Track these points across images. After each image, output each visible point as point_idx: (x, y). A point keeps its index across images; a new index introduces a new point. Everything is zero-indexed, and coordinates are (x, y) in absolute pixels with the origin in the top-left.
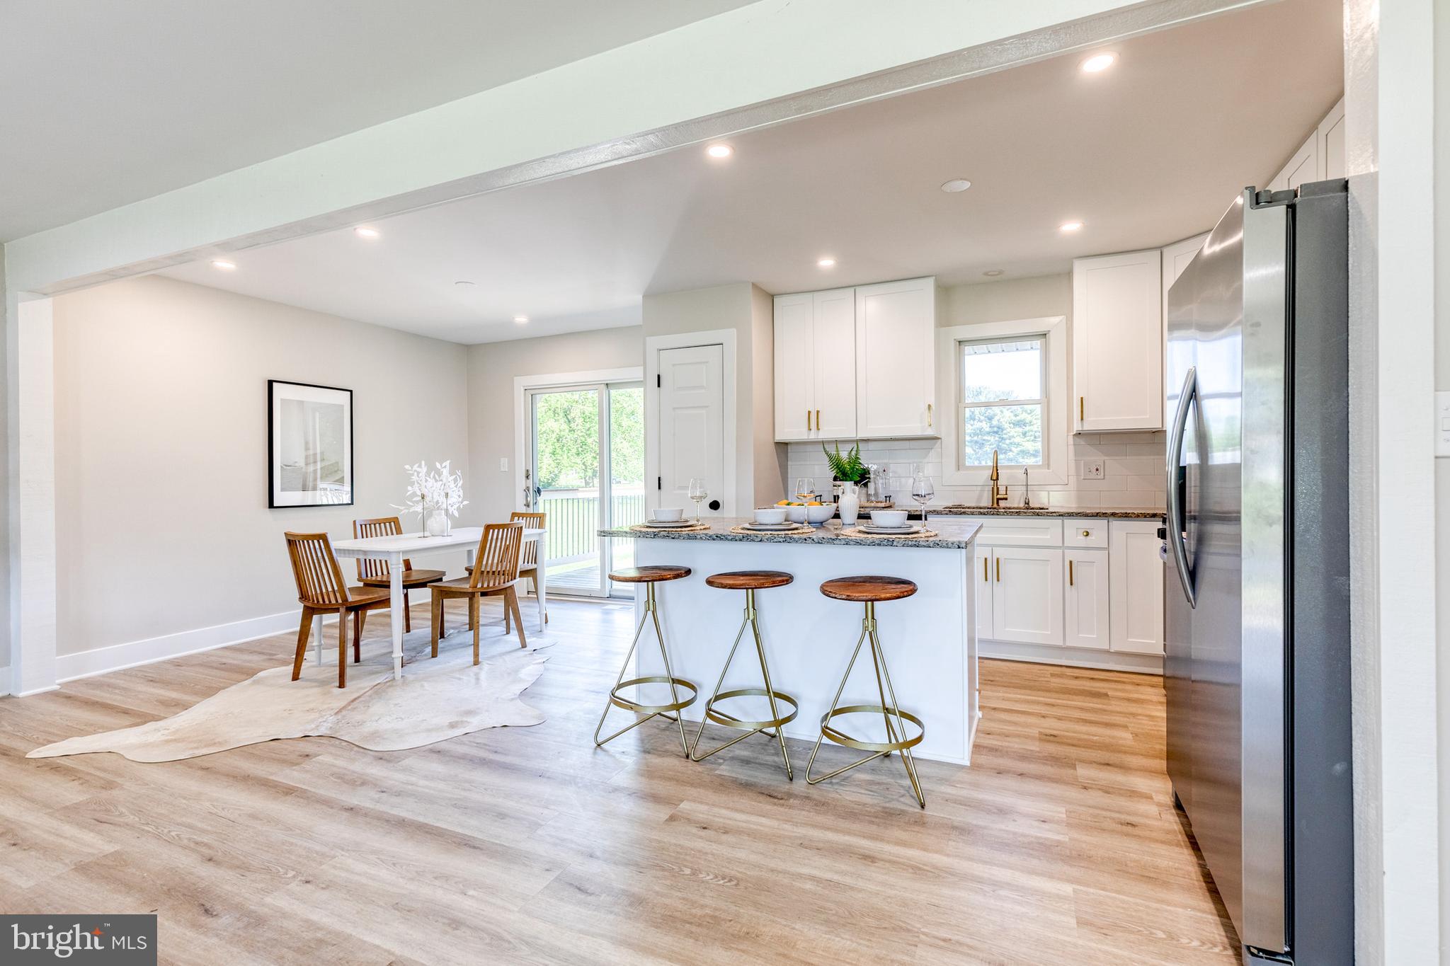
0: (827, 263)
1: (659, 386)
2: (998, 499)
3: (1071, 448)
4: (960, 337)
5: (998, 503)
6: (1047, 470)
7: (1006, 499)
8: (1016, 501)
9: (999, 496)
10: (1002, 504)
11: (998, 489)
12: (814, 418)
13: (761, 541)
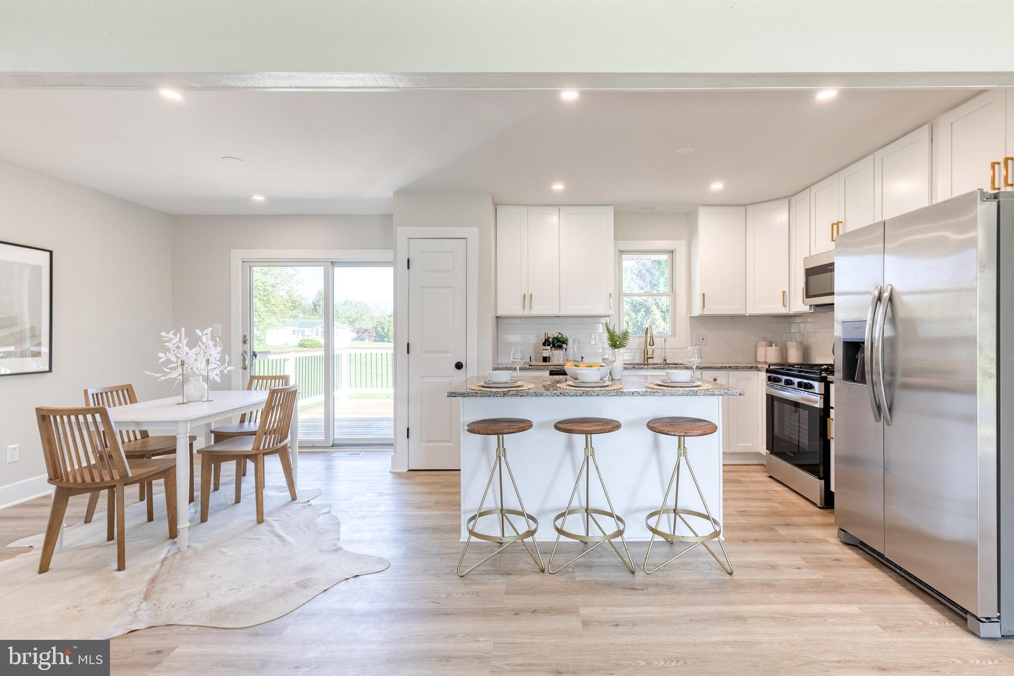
0: (558, 187)
1: (408, 268)
2: (648, 358)
3: (688, 325)
4: (622, 248)
5: (647, 361)
6: (674, 339)
7: (653, 358)
8: (657, 359)
9: (648, 356)
10: (650, 361)
11: (647, 351)
12: (527, 299)
13: (597, 395)
